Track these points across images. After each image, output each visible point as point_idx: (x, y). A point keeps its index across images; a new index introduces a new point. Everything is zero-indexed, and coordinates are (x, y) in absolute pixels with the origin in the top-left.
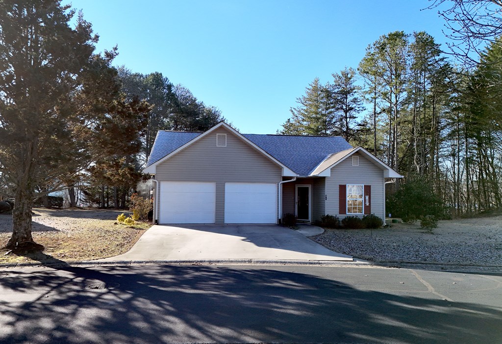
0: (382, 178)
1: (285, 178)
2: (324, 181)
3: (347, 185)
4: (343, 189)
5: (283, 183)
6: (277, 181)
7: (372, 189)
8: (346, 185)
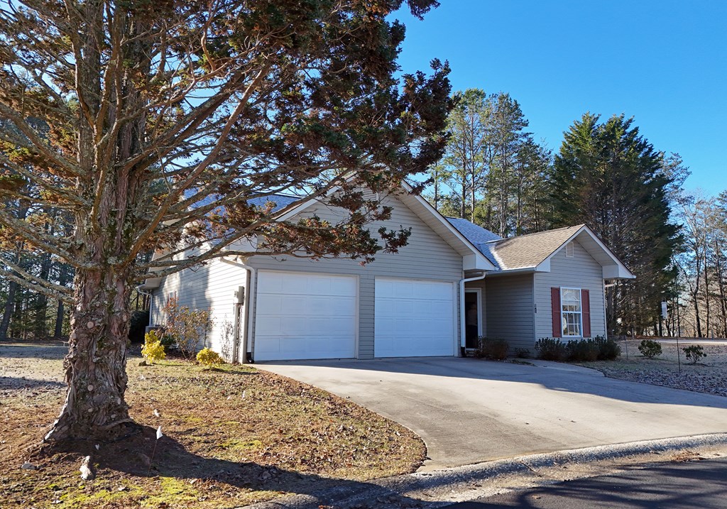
0: (600, 279)
1: (468, 274)
2: (532, 280)
3: (561, 288)
4: (556, 293)
5: (465, 283)
6: (456, 278)
7: (590, 296)
8: (559, 289)
